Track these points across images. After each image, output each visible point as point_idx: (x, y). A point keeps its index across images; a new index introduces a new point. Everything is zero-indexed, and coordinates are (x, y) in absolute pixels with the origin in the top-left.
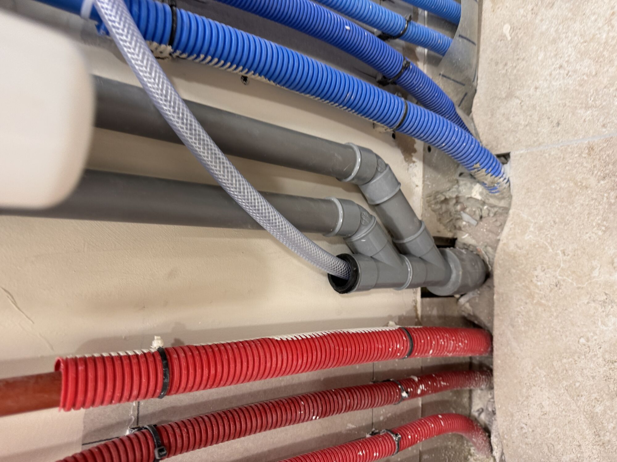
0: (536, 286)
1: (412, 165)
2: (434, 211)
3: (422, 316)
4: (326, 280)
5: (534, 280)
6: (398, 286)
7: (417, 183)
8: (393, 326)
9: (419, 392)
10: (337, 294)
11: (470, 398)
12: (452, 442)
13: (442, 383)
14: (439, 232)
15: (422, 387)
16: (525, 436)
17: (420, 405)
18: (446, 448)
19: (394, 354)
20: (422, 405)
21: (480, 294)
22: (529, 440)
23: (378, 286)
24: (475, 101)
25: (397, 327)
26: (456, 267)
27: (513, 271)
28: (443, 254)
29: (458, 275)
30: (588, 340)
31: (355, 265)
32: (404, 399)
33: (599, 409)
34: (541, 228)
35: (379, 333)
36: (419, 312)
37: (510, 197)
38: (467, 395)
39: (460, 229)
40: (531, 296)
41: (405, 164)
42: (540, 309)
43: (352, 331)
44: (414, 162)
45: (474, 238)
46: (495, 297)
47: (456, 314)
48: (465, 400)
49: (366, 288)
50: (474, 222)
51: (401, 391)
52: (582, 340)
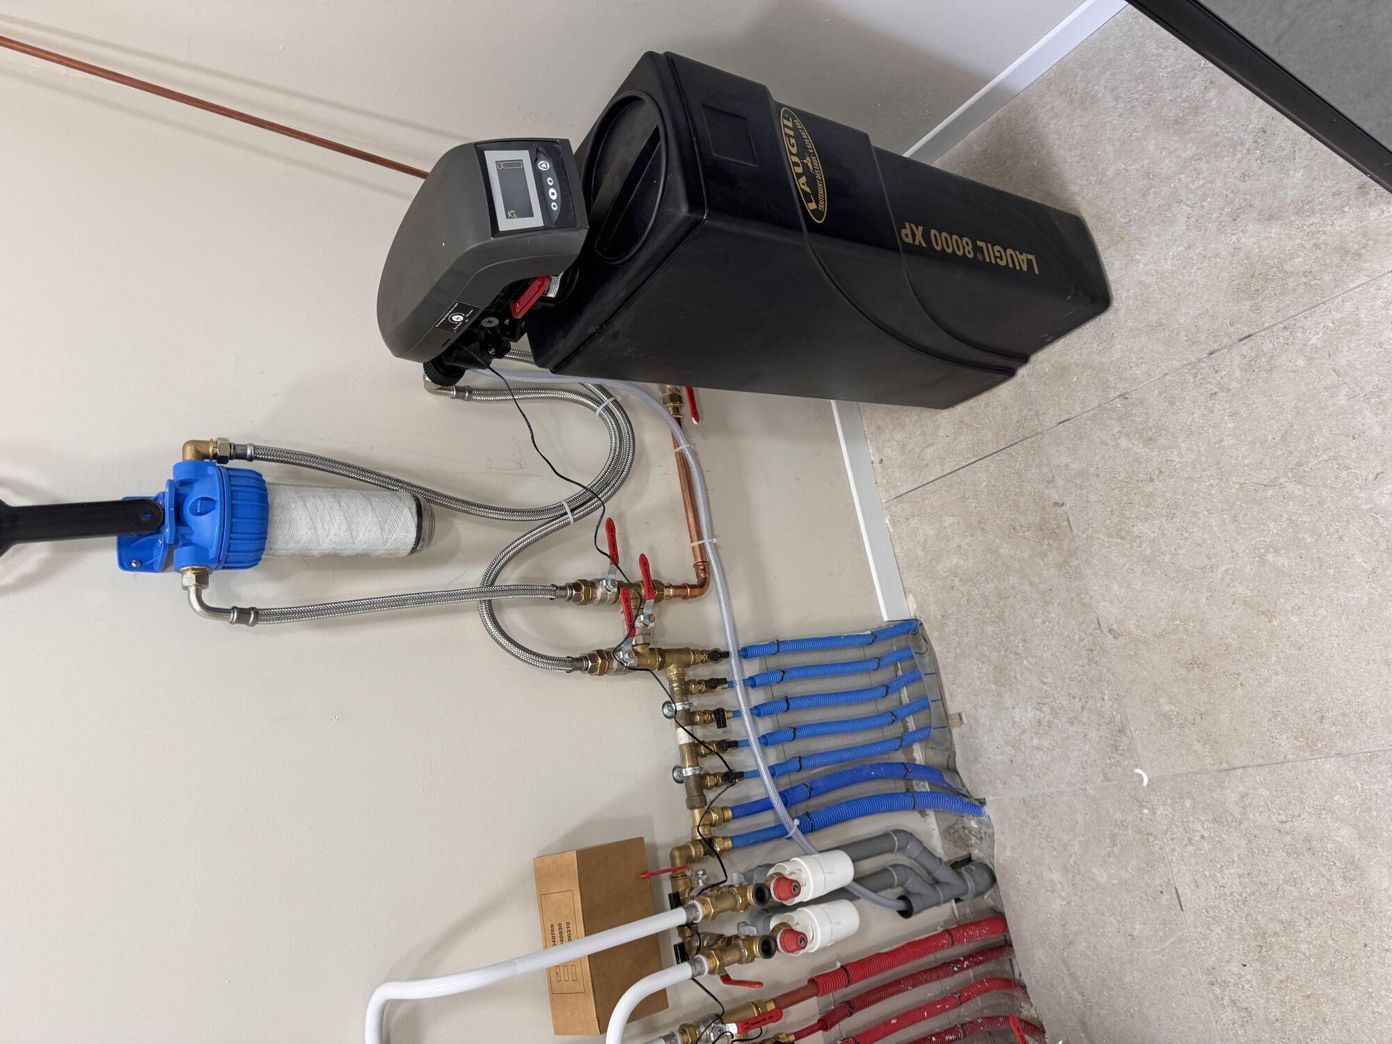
0: (1020, 885)
1: (927, 817)
2: (950, 840)
3: (960, 916)
4: (896, 913)
5: (1018, 880)
6: (938, 904)
7: (933, 827)
8: (940, 930)
9: (965, 966)
10: (904, 919)
11: (1012, 966)
12: (1004, 999)
13: (980, 958)
14: (957, 854)
15: (966, 963)
16: (1038, 981)
17: (972, 976)
18: (1000, 1004)
19: (943, 947)
20: (974, 976)
21: (995, 891)
22: (1041, 984)
23: (925, 908)
24: (957, 760)
25: (942, 930)
26: (970, 882)
27: (1006, 876)
28: (960, 874)
29: (972, 886)
30: (1050, 914)
31: (910, 902)
32: (956, 972)
33: (1065, 954)
34: (1013, 848)
35: (932, 936)
36: (957, 914)
37: (993, 827)
38: (1009, 963)
39: (971, 845)
40: (1018, 891)
41: (923, 819)
42: (1025, 899)
43: (917, 939)
44: (928, 815)
45: (982, 852)
46: (1001, 893)
47: (984, 907)
48: (1008, 968)
49: (919, 912)
50: (978, 842)
51: (953, 967)
52: (1049, 915)
